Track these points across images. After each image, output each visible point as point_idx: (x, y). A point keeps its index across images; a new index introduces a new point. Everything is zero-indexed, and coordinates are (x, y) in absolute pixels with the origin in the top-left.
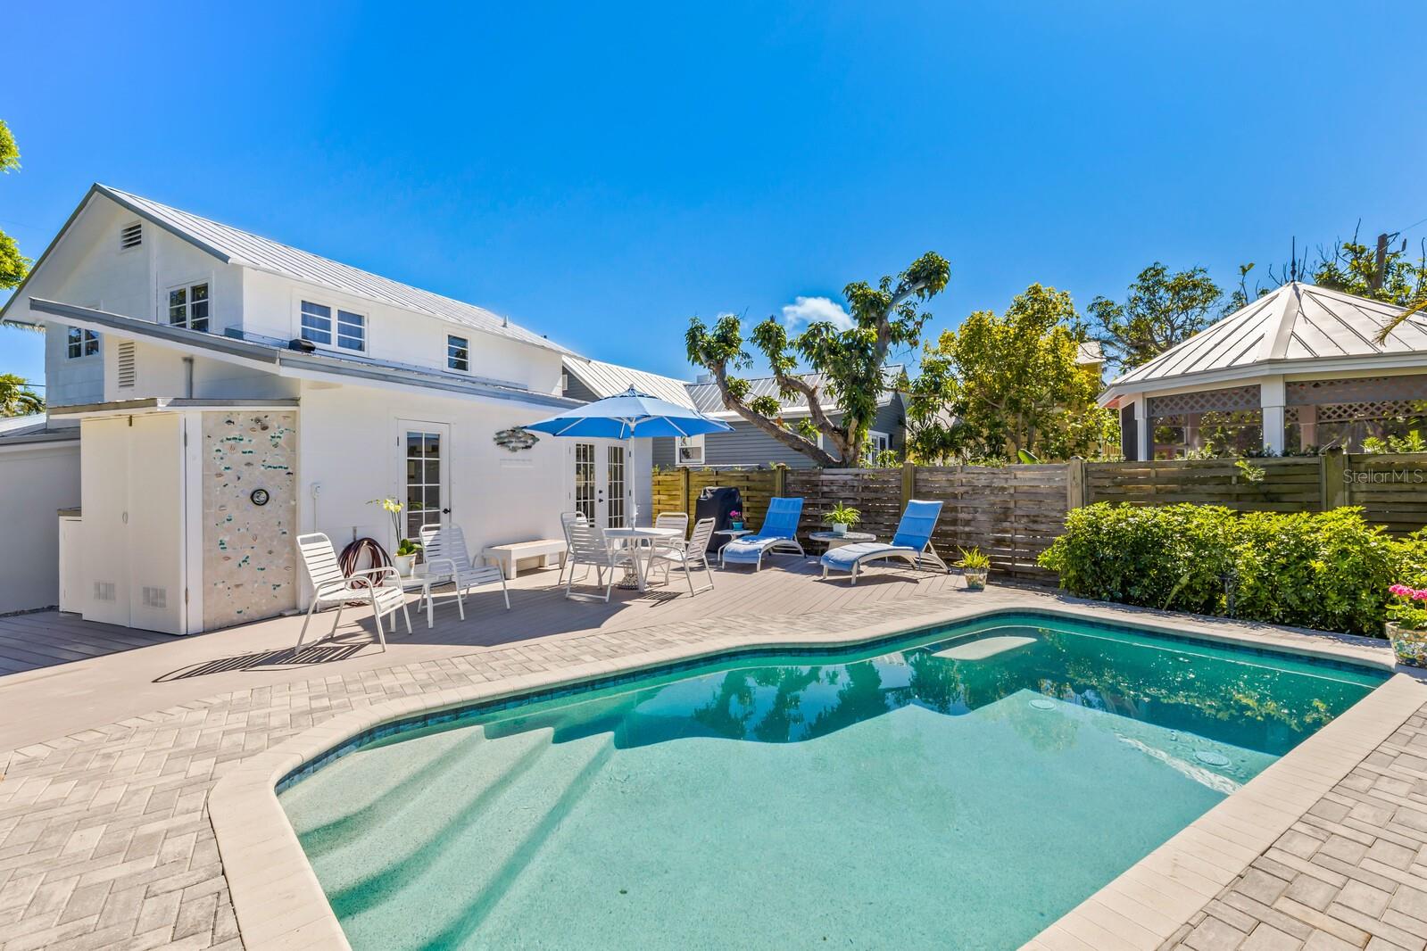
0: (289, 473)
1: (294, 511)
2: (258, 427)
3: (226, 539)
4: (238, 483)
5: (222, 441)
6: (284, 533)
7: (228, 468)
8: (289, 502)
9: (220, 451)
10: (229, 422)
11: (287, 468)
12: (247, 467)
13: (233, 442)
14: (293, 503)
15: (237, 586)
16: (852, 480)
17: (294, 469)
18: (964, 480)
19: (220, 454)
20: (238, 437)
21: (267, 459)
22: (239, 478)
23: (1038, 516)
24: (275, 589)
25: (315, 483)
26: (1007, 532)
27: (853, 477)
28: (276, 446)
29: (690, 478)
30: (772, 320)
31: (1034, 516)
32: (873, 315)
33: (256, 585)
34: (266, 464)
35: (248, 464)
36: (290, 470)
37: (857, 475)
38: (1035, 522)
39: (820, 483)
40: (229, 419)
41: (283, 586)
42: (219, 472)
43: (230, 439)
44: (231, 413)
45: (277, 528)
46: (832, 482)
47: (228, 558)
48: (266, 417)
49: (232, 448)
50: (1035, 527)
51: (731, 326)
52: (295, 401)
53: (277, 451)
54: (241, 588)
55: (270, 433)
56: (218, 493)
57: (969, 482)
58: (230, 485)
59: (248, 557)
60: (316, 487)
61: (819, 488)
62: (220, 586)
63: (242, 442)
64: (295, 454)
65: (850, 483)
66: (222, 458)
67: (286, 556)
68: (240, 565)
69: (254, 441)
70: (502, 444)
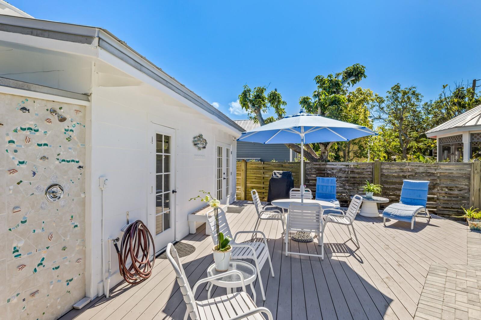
0: (80, 167)
1: (83, 203)
2: (55, 118)
3: (20, 245)
4: (33, 180)
5: (16, 131)
6: (76, 226)
7: (22, 163)
8: (80, 195)
9: (13, 142)
10: (24, 109)
11: (78, 162)
12: (41, 161)
13: (27, 132)
14: (83, 196)
15: (33, 294)
16: (344, 168)
17: (84, 163)
18: (410, 169)
19: (13, 146)
20: (33, 127)
21: (61, 153)
22: (34, 174)
23: (453, 187)
24: (68, 284)
25: (102, 176)
26: (434, 194)
27: (345, 167)
28: (69, 139)
29: (247, 165)
30: (276, 90)
31: (450, 187)
32: (335, 90)
33: (51, 287)
34: (61, 158)
35: (44, 158)
36: (81, 164)
37: (347, 166)
38: (450, 190)
39: (326, 169)
40: (23, 105)
41: (75, 279)
42: (12, 167)
43: (24, 129)
44: (27, 99)
45: (70, 223)
46: (333, 169)
47: (22, 267)
48: (61, 108)
49: (27, 140)
50: (451, 192)
51: (261, 91)
52: (87, 96)
53: (70, 144)
54: (37, 295)
55: (65, 125)
56: (11, 192)
57: (413, 170)
58: (25, 182)
59: (43, 259)
60: (104, 180)
61: (326, 171)
62: (15, 300)
63: (37, 133)
64: (85, 148)
65: (343, 169)
66: (16, 151)
67: (77, 249)
68: (35, 270)
69: (49, 133)
70: (195, 145)
